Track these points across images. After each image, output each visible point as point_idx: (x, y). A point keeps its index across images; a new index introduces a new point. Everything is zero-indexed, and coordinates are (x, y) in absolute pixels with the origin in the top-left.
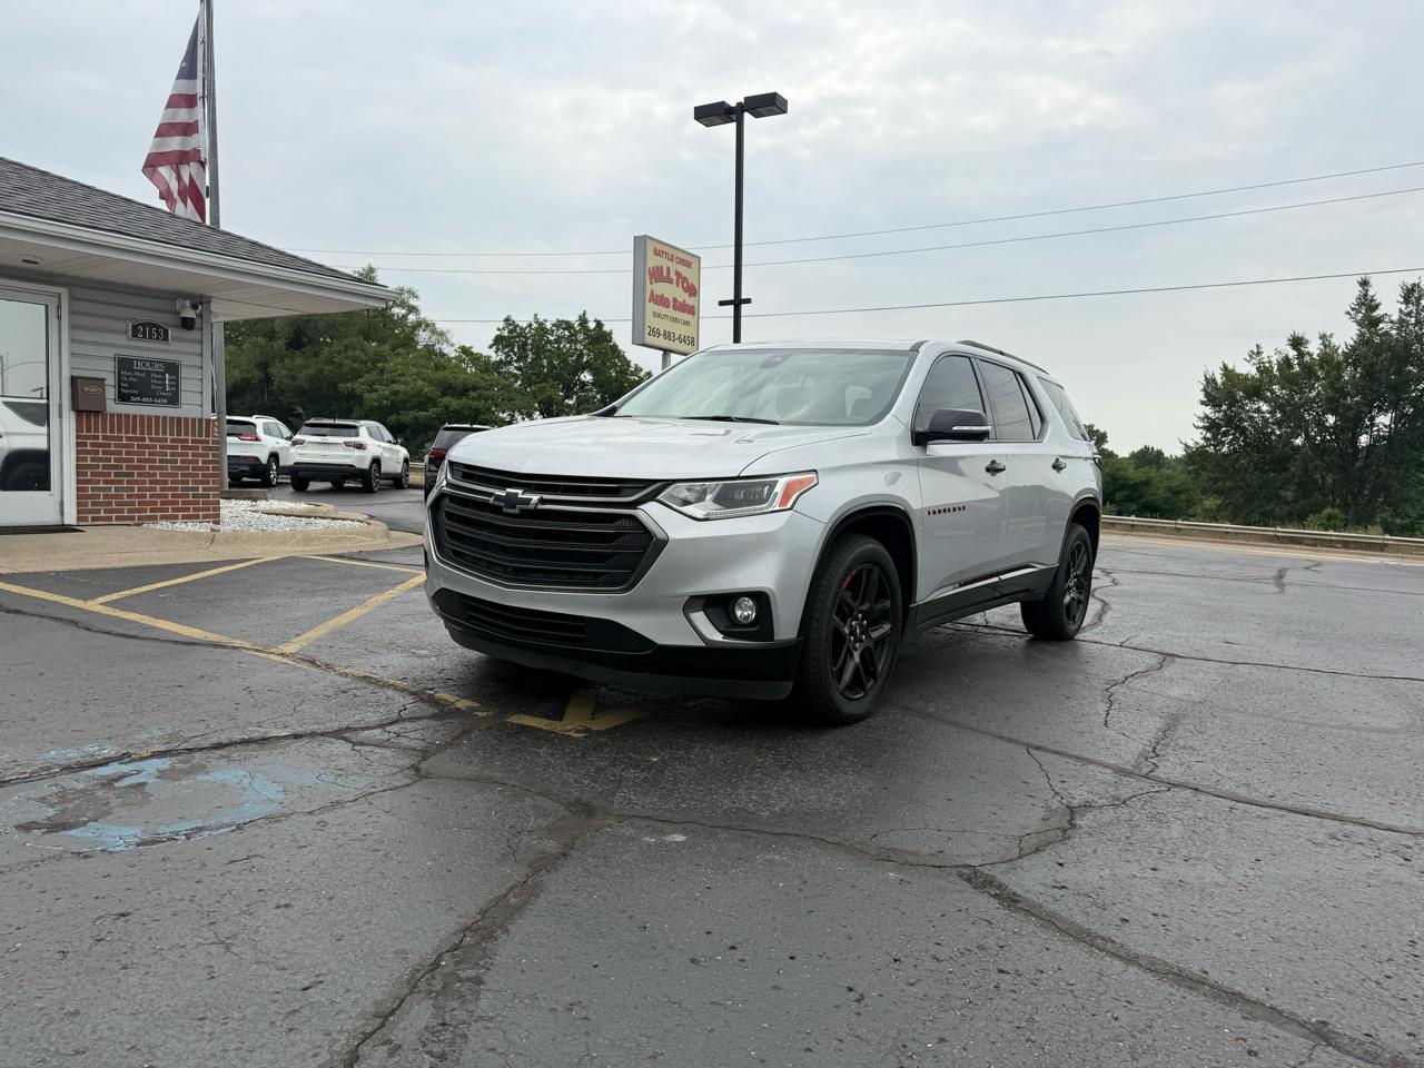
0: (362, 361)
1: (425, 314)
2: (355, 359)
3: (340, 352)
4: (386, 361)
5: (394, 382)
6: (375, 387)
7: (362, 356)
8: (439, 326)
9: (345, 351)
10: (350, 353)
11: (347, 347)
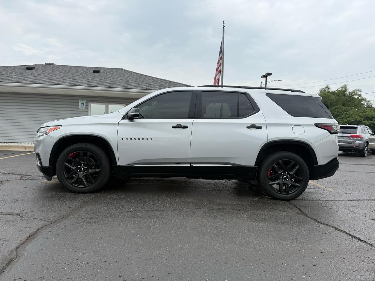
0: (340, 112)
1: (363, 96)
2: (338, 112)
3: (333, 110)
4: (348, 111)
5: (349, 117)
6: (343, 119)
7: (341, 111)
8: (368, 99)
9: (335, 109)
10: (337, 110)
11: (336, 108)
